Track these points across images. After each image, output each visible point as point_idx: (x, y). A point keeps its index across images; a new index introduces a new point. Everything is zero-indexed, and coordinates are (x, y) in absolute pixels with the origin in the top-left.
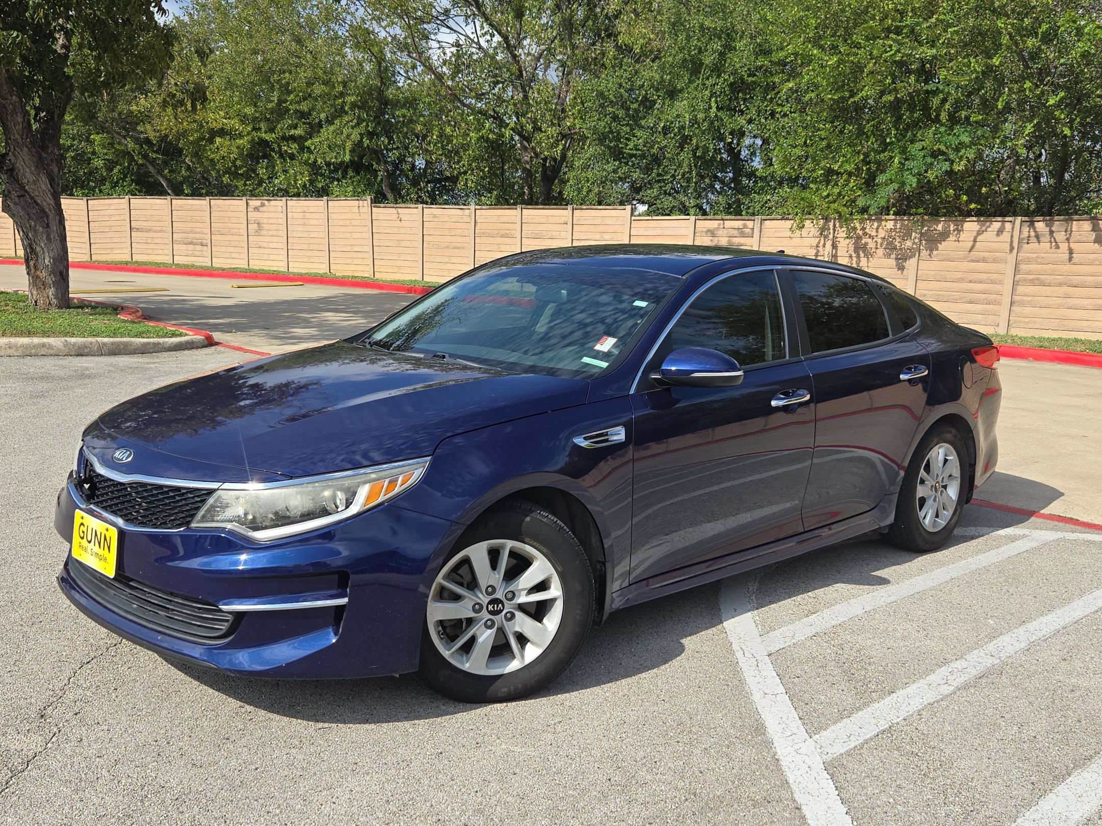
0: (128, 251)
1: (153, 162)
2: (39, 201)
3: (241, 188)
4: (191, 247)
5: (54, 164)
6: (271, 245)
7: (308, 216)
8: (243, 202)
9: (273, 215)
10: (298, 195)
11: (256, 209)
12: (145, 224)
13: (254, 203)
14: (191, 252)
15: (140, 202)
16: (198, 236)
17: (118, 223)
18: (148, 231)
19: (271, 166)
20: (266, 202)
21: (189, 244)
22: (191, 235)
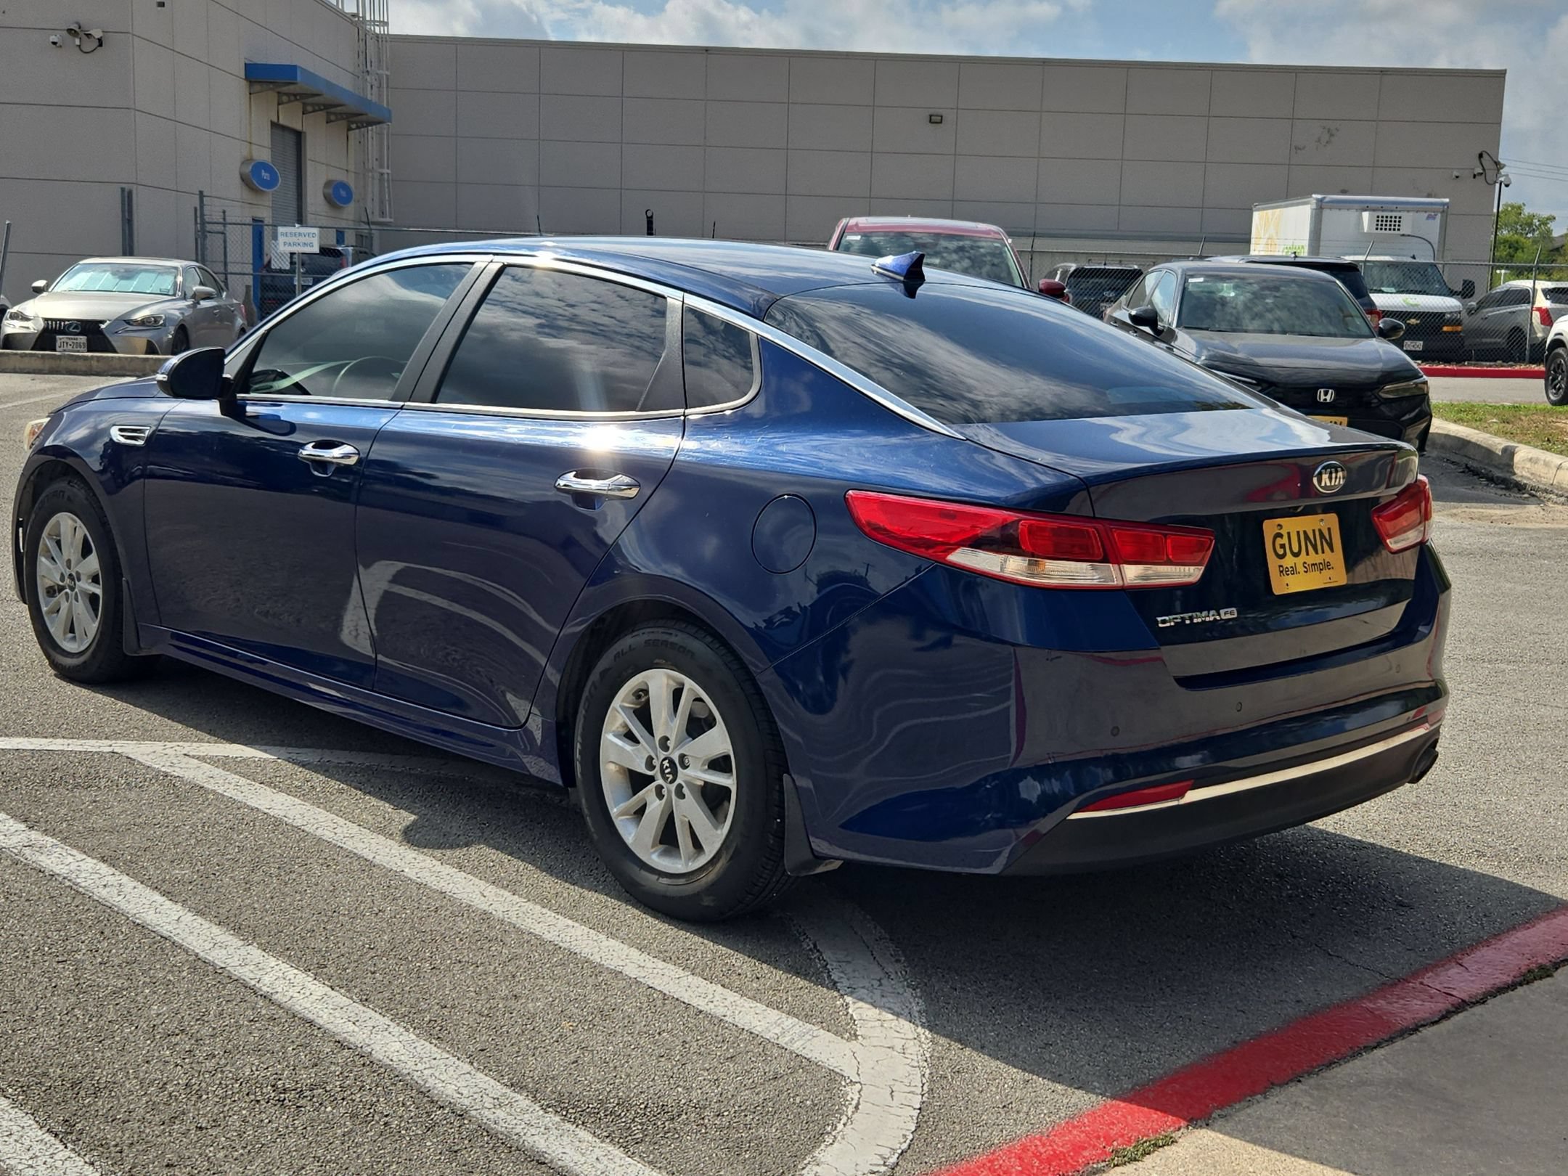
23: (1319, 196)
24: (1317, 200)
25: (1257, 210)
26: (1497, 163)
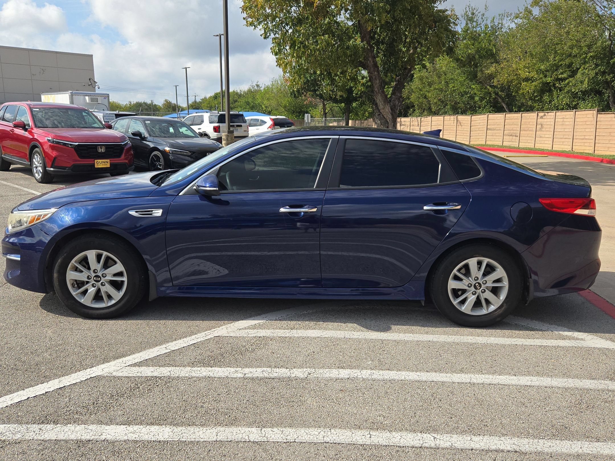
0: (484, 140)
1: (501, 97)
2: (385, 117)
3: (537, 107)
4: (511, 137)
5: (397, 100)
6: (546, 136)
7: (565, 120)
8: (535, 114)
9: (549, 120)
10: (562, 109)
11: (542, 117)
12: (493, 126)
13: (541, 114)
14: (510, 140)
15: (492, 116)
16: (515, 132)
17: (482, 126)
18: (494, 130)
19: (551, 95)
20: (546, 113)
21: (510, 136)
22: (512, 132)
23: (71, 91)
24: (71, 92)
25: (42, 95)
26: (95, 82)
